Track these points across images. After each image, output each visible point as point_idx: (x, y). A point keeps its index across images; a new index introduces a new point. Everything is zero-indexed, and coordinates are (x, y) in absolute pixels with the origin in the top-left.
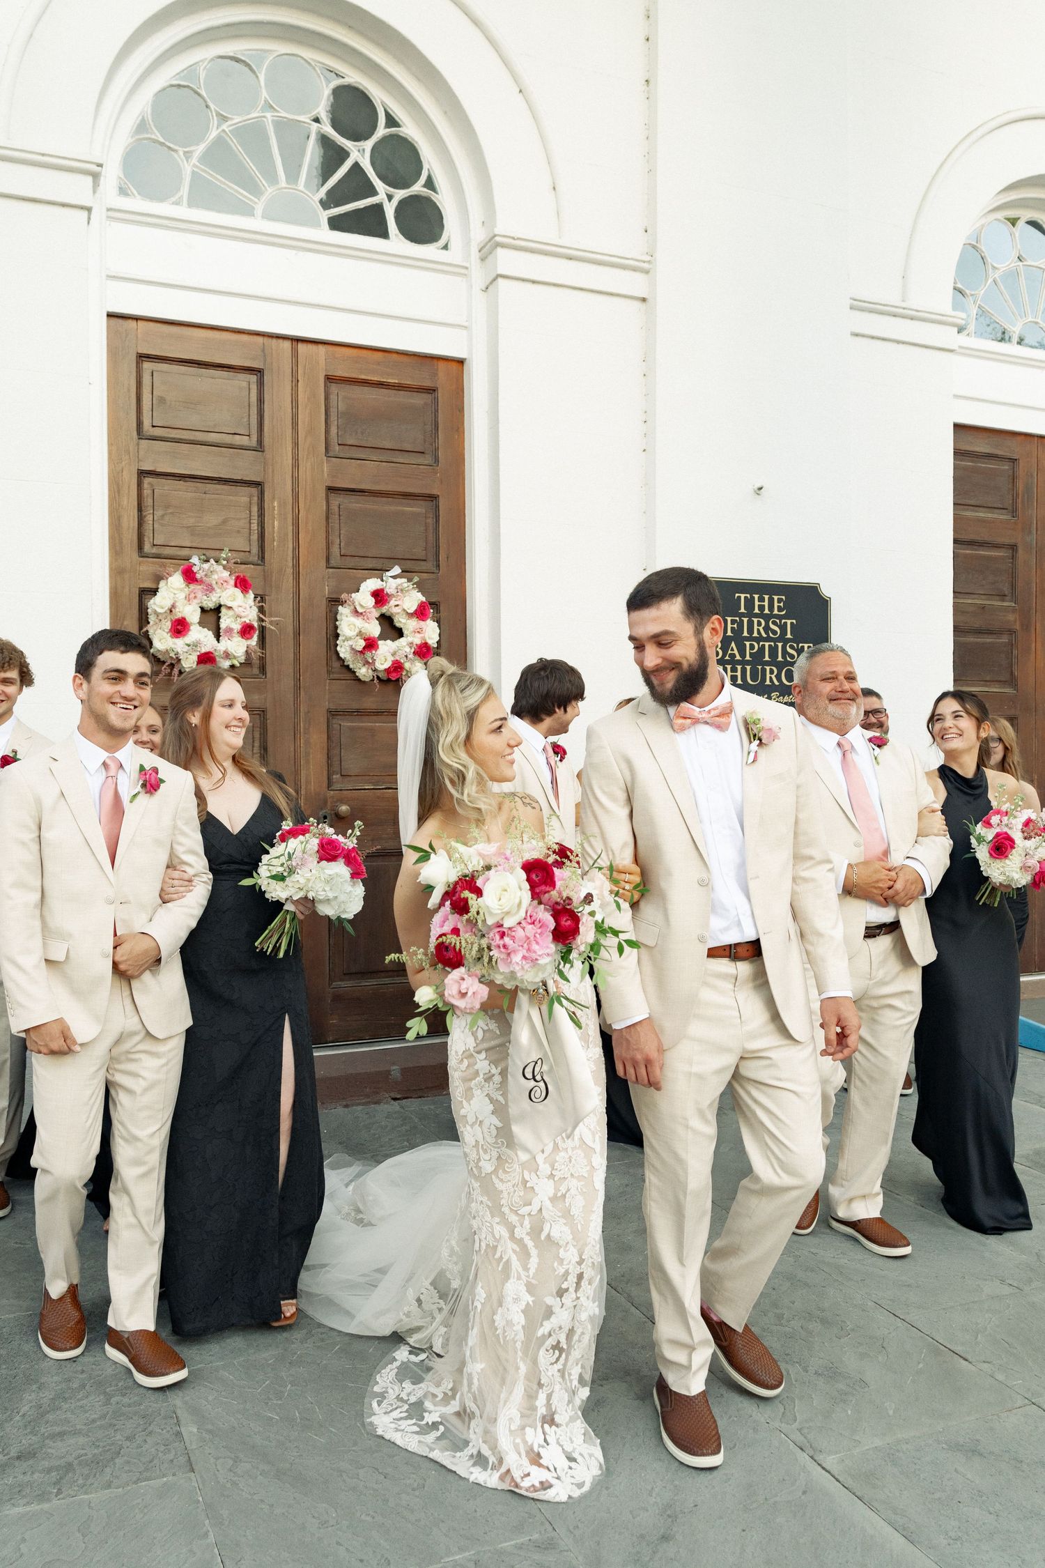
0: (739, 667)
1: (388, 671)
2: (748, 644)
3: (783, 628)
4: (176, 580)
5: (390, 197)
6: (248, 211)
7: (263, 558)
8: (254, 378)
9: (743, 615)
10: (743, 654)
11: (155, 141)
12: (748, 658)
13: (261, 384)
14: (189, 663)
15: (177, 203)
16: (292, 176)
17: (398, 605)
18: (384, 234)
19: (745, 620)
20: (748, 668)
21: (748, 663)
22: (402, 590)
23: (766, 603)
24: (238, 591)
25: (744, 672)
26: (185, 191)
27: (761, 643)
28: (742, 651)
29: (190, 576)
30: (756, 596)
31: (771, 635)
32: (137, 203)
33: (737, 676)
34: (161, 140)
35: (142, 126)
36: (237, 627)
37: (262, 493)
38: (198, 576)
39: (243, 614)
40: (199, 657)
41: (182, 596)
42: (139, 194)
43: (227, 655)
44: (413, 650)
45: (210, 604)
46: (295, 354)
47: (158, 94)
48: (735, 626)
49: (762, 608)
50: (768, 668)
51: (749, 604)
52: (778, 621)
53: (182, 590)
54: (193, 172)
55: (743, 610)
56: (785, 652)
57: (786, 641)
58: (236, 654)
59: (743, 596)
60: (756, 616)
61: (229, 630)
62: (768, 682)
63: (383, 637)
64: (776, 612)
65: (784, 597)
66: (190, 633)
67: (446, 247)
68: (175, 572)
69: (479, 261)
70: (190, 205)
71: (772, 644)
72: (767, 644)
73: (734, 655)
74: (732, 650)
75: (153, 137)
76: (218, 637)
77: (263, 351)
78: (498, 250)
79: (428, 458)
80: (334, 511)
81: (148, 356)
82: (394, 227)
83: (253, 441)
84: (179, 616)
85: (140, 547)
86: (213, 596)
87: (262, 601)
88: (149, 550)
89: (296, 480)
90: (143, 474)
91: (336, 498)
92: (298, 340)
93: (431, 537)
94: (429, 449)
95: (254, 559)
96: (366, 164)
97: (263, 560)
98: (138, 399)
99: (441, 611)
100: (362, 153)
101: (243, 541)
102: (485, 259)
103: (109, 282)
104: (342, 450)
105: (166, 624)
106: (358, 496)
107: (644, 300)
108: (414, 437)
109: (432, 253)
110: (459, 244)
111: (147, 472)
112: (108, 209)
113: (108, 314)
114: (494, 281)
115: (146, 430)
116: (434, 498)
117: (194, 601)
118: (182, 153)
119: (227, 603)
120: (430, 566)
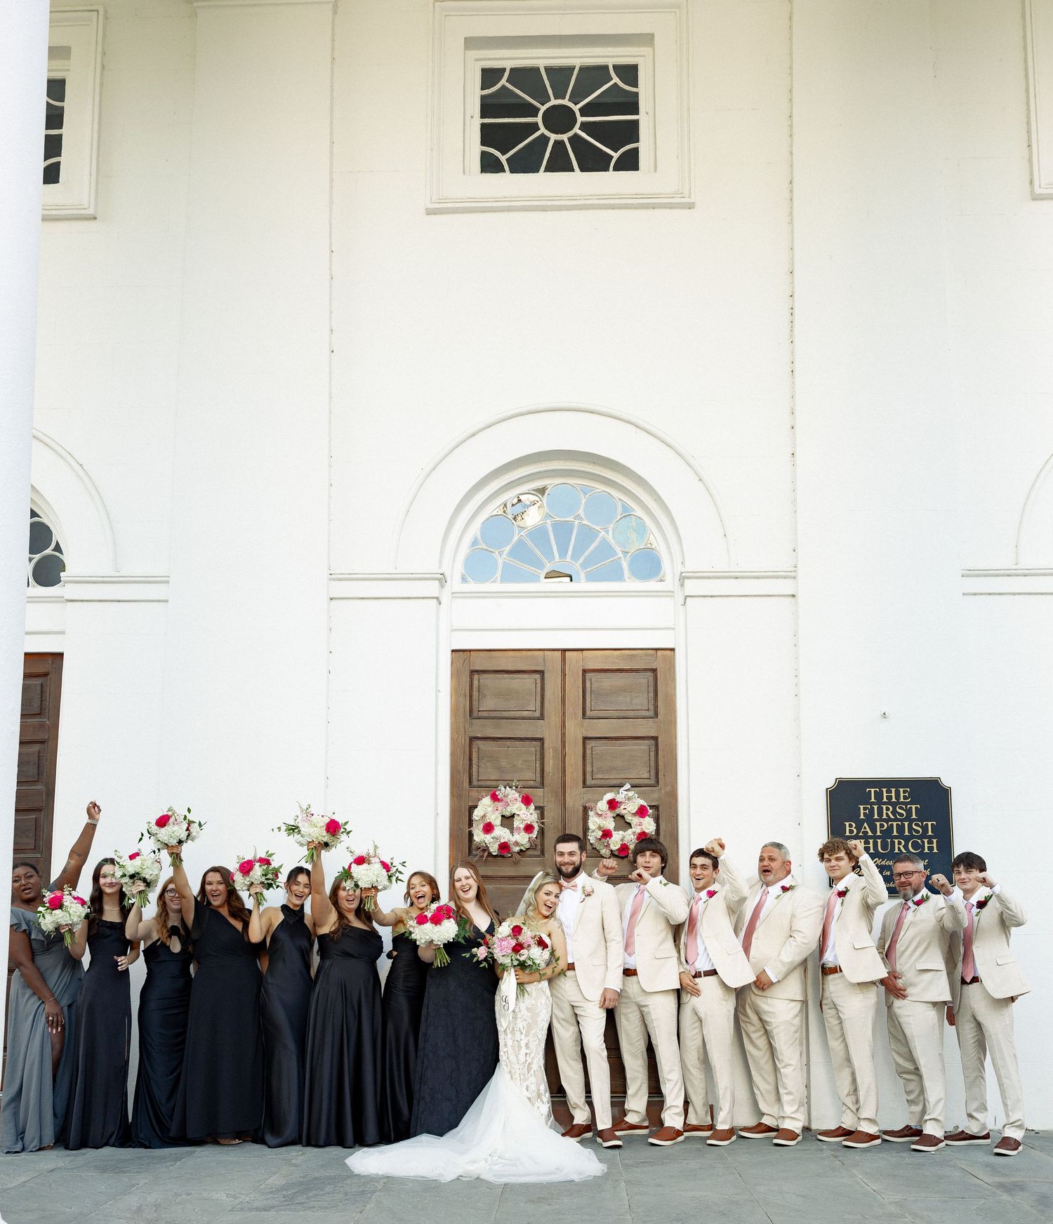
0: (871, 841)
1: (620, 850)
2: (878, 824)
3: (909, 812)
4: (486, 801)
5: (626, 553)
6: (535, 579)
7: (543, 783)
8: (538, 676)
9: (873, 803)
11: (482, 549)
12: (878, 833)
13: (543, 679)
14: (494, 849)
15: (495, 582)
16: (563, 553)
17: (625, 809)
18: (619, 577)
19: (876, 807)
20: (879, 841)
21: (879, 837)
22: (629, 799)
23: (893, 794)
24: (523, 807)
25: (875, 844)
26: (499, 574)
27: (890, 823)
28: (874, 829)
29: (495, 798)
30: (884, 790)
31: (898, 817)
32: (472, 586)
33: (869, 847)
34: (486, 548)
35: (475, 542)
36: (522, 826)
37: (543, 744)
38: (499, 797)
39: (525, 819)
40: (499, 845)
41: (490, 809)
42: (473, 579)
43: (517, 844)
44: (636, 837)
45: (508, 814)
46: (564, 659)
47: (484, 522)
48: (867, 811)
49: (889, 798)
50: (896, 841)
51: (879, 795)
52: (904, 807)
53: (490, 806)
54: (504, 563)
55: (873, 800)
56: (911, 828)
57: (911, 821)
58: (522, 843)
59: (873, 790)
60: (885, 803)
61: (519, 828)
62: (897, 851)
63: (616, 829)
64: (902, 800)
65: (909, 789)
66: (495, 831)
67: (661, 581)
68: (486, 796)
69: (680, 587)
70: (502, 581)
71: (900, 823)
72: (895, 824)
73: (867, 832)
74: (865, 828)
75: (481, 547)
76: (512, 832)
77: (545, 659)
78: (686, 580)
79: (651, 713)
80: (588, 752)
81: (476, 671)
82: (627, 573)
83: (537, 714)
84: (488, 821)
85: (470, 782)
86: (509, 809)
87: (541, 810)
88: (475, 783)
89: (563, 735)
90: (472, 739)
91: (590, 744)
92: (564, 651)
93: (653, 764)
94: (652, 707)
95: (538, 784)
96: (610, 538)
97: (543, 786)
98: (471, 697)
99: (658, 811)
100: (607, 532)
101: (531, 775)
102: (682, 585)
103: (453, 633)
104: (594, 714)
105: (481, 826)
106: (604, 741)
107: (793, 596)
108: (641, 701)
109: (652, 585)
110: (669, 578)
111: (475, 738)
112: (453, 593)
113: (453, 651)
114: (685, 599)
115: (475, 714)
116: (655, 739)
117: (497, 812)
118: (497, 553)
119: (517, 813)
120: (652, 782)
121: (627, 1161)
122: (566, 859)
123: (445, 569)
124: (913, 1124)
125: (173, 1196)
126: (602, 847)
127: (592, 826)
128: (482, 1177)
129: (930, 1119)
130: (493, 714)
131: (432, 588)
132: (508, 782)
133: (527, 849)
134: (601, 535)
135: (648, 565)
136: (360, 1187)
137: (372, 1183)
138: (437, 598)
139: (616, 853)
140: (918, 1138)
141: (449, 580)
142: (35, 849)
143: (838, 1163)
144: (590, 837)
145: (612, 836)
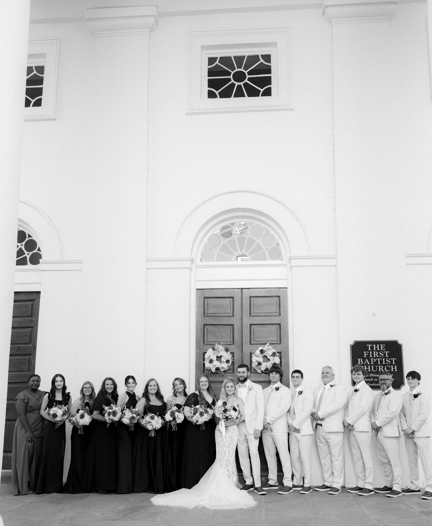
0: (369, 366)
1: (265, 370)
2: (372, 359)
3: (385, 354)
4: (210, 350)
5: (267, 249)
6: (230, 260)
7: (234, 343)
8: (231, 299)
9: (370, 351)
10: (370, 362)
11: (208, 248)
12: (372, 363)
13: (233, 300)
14: (213, 370)
15: (213, 261)
16: (242, 250)
17: (267, 353)
18: (264, 259)
20: (372, 366)
22: (269, 349)
23: (378, 347)
24: (225, 353)
25: (371, 368)
26: (215, 258)
27: (377, 359)
30: (374, 345)
31: (380, 356)
32: (204, 263)
34: (210, 247)
35: (206, 245)
36: (225, 361)
37: (233, 327)
38: (215, 349)
39: (226, 357)
40: (215, 368)
41: (212, 354)
42: (205, 260)
43: (223, 368)
45: (219, 356)
46: (242, 292)
47: (209, 237)
48: (367, 354)
49: (376, 348)
50: (380, 366)
51: (372, 348)
52: (383, 352)
53: (212, 352)
54: (218, 253)
55: (370, 349)
56: (385, 361)
57: (386, 358)
58: (225, 368)
59: (369, 345)
60: (375, 351)
61: (223, 362)
63: (264, 361)
64: (382, 349)
65: (384, 345)
66: (214, 363)
67: (282, 260)
68: (210, 348)
70: (217, 261)
71: (381, 359)
72: (379, 359)
73: (367, 363)
74: (366, 361)
76: (221, 363)
77: (234, 292)
78: (291, 260)
79: (278, 314)
80: (252, 330)
81: (206, 297)
82: (268, 257)
83: (231, 315)
84: (211, 358)
85: (204, 342)
86: (219, 353)
87: (233, 354)
88: (206, 343)
89: (242, 323)
90: (205, 325)
91: (253, 327)
92: (242, 289)
93: (279, 335)
94: (278, 312)
95: (231, 344)
96: (260, 243)
97: (234, 344)
98: (204, 308)
99: (281, 354)
100: (259, 240)
101: (229, 339)
102: (290, 262)
103: (197, 282)
104: (255, 314)
105: (208, 361)
106: (258, 326)
107: (336, 266)
108: (274, 309)
109: (278, 262)
110: (285, 258)
111: (206, 324)
112: (196, 266)
113: (197, 289)
114: (291, 267)
115: (206, 315)
116: (280, 324)
117: (215, 355)
118: (215, 249)
119: (223, 355)
120: (278, 342)
121: (267, 501)
122: (241, 374)
123: (194, 256)
124: (388, 485)
125: (78, 514)
126: (258, 369)
127: (253, 360)
128: (206, 507)
129: (395, 483)
130: (213, 315)
131: (188, 264)
132: (219, 343)
133: (227, 370)
134: (257, 242)
135: (276, 254)
136: (155, 510)
137: (160, 509)
138: (190, 268)
139: (264, 371)
140: (390, 491)
141: (195, 260)
142: (29, 370)
143: (355, 502)
144: (252, 365)
145: (262, 364)
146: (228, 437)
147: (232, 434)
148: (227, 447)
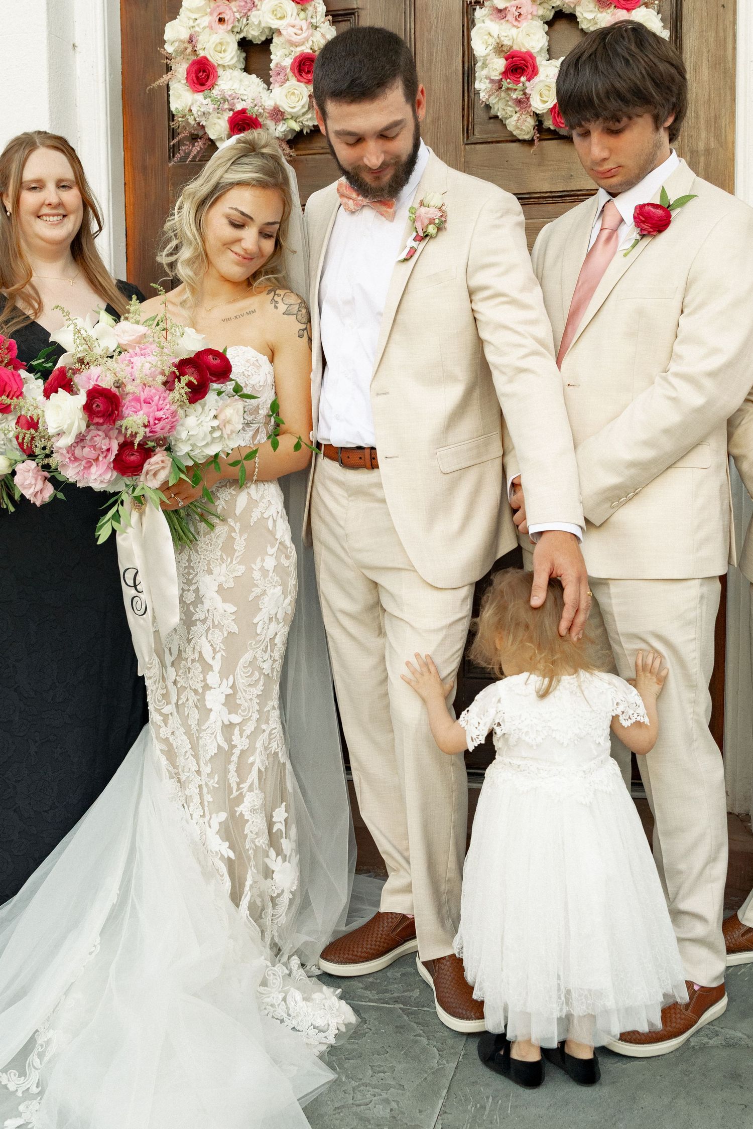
1: (554, 113)
14: (217, 128)
36: (288, 62)
39: (295, 39)
40: (233, 118)
41: (205, 21)
43: (278, 115)
45: (255, 34)
53: (204, 12)
58: (290, 110)
61: (281, 69)
63: (548, 52)
66: (220, 82)
76: (266, 83)
84: (202, 54)
86: (255, 17)
105: (185, 71)
117: (227, 29)
119: (275, 24)
126: (509, 110)
127: (480, 46)
139: (548, 123)
144: (477, 85)
145: (534, 72)
146: (221, 590)
147: (242, 569)
148: (217, 665)
